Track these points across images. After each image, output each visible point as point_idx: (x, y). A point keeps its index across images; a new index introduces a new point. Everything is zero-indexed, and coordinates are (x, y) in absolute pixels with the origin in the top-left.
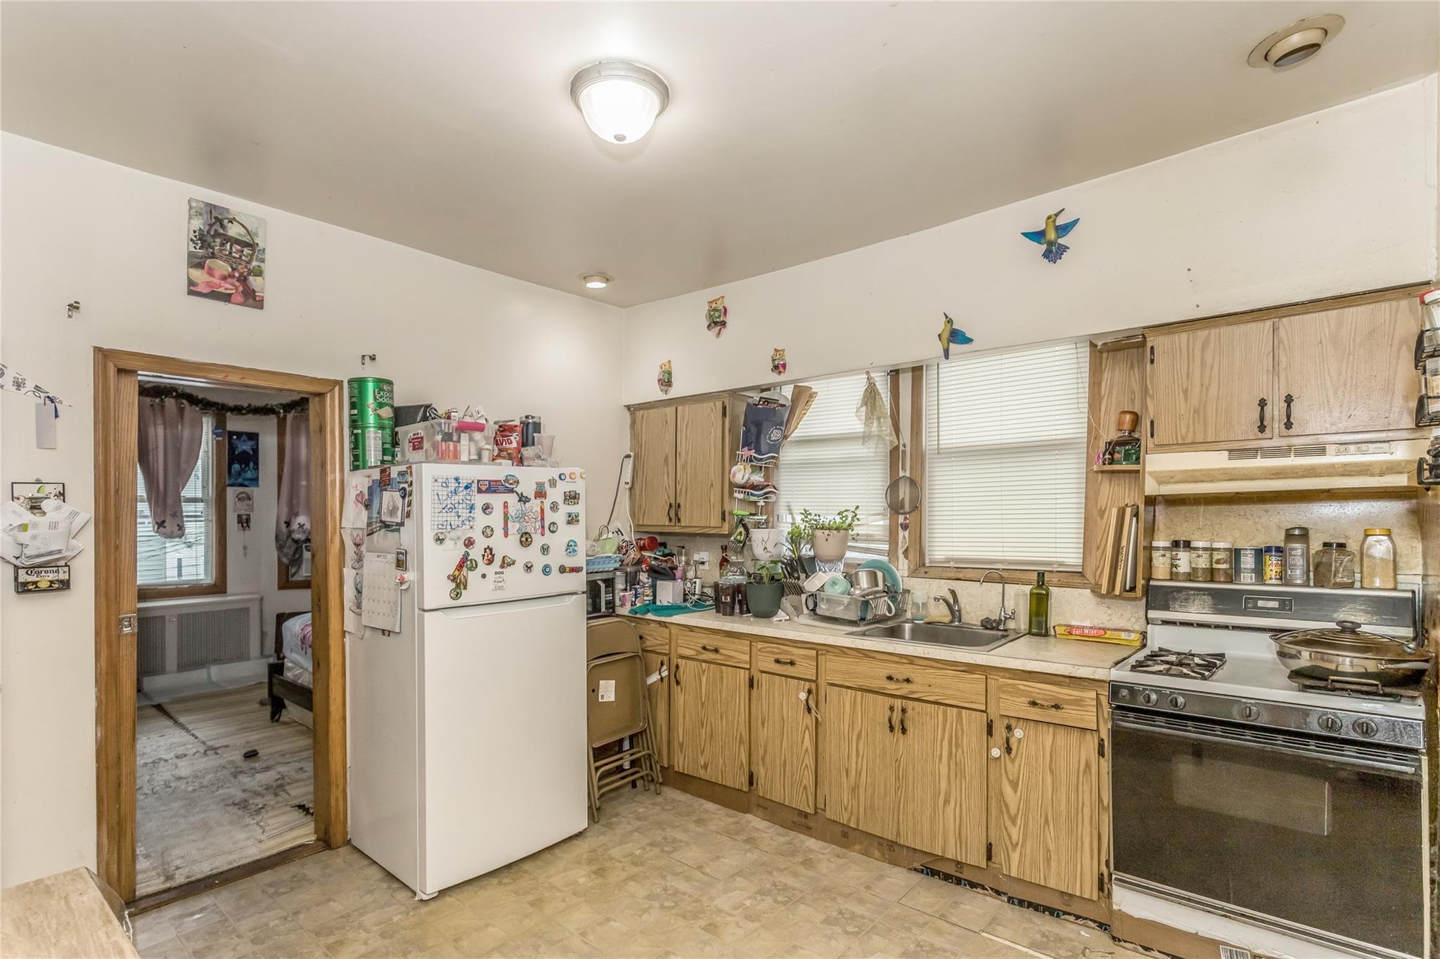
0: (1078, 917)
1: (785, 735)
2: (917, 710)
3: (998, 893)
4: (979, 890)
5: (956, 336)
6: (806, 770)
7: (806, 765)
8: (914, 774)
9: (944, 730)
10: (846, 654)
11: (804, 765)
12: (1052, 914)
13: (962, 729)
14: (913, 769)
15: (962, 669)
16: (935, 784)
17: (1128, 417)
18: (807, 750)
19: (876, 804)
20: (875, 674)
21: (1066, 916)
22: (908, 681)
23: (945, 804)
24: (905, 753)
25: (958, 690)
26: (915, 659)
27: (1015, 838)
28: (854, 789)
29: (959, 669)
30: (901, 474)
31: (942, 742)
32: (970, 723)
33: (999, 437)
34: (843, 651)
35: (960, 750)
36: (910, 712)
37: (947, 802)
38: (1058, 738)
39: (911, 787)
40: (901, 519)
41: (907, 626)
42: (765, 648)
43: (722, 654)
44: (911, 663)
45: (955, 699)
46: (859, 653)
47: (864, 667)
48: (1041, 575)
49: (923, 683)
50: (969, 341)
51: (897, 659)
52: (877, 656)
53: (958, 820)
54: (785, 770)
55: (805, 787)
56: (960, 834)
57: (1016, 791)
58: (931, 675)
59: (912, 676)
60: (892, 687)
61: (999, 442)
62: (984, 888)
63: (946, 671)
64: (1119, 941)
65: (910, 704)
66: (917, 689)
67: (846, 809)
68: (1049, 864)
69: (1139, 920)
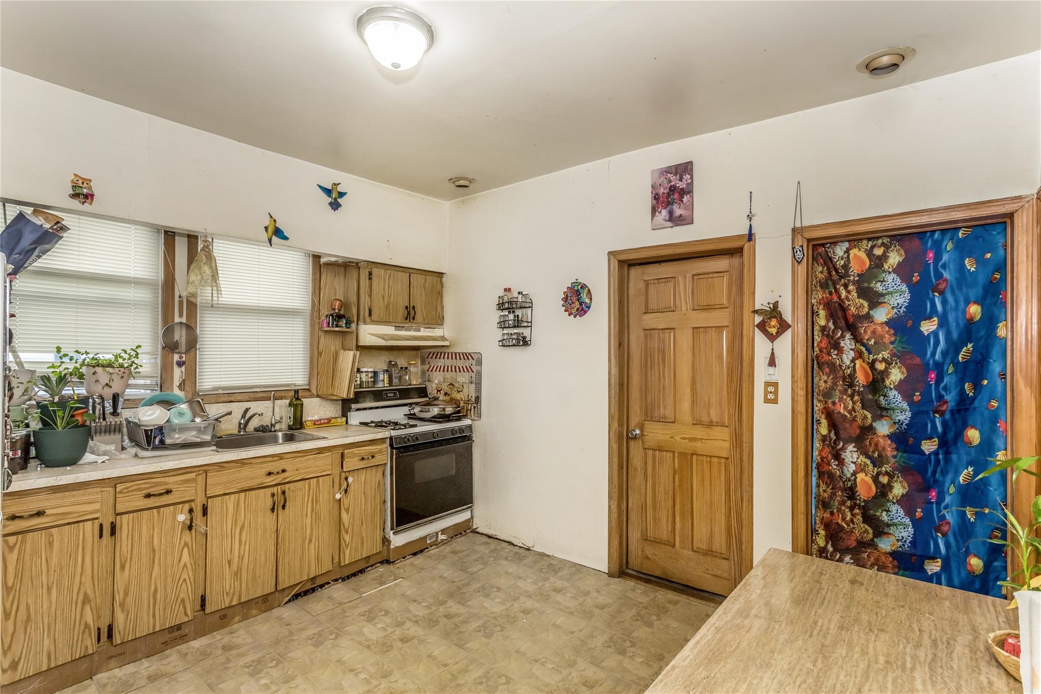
0: (372, 566)
1: (156, 565)
2: (291, 489)
3: (336, 580)
4: (326, 586)
5: (278, 232)
6: (184, 586)
7: (185, 580)
8: (289, 535)
9: (309, 495)
10: (225, 467)
11: (181, 581)
12: (362, 573)
13: (319, 490)
14: (289, 532)
15: (315, 452)
16: (303, 535)
17: (338, 303)
18: (185, 565)
19: (258, 573)
20: (257, 475)
21: (368, 569)
22: (284, 471)
23: (309, 543)
24: (283, 523)
25: (316, 466)
26: (283, 455)
27: (347, 541)
28: (237, 574)
29: (313, 453)
30: (177, 319)
31: (307, 504)
32: (324, 484)
33: (257, 302)
34: (221, 466)
35: (318, 504)
36: (287, 491)
37: (310, 541)
38: (367, 474)
39: (287, 544)
40: (176, 357)
41: (280, 434)
42: (127, 488)
43: (48, 516)
44: (281, 458)
45: (314, 473)
46: (237, 463)
47: (246, 472)
48: (297, 392)
49: (294, 469)
50: (286, 238)
51: (270, 459)
52: (253, 461)
53: (317, 549)
54: (155, 600)
55: (183, 601)
56: (318, 558)
57: (348, 513)
58: (300, 462)
59: (285, 467)
60: (270, 480)
61: (257, 305)
62: (328, 583)
63: (308, 457)
64: (395, 562)
65: (287, 486)
66: (290, 475)
67: (227, 594)
68: (363, 545)
69: (402, 545)
